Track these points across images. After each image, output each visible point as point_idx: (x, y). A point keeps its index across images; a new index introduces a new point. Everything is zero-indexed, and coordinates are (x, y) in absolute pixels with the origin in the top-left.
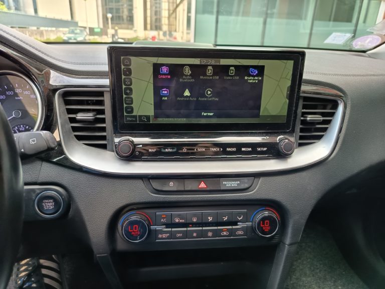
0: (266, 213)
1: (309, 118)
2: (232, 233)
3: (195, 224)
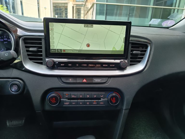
0: (114, 94)
1: (134, 52)
2: (98, 103)
3: (81, 99)
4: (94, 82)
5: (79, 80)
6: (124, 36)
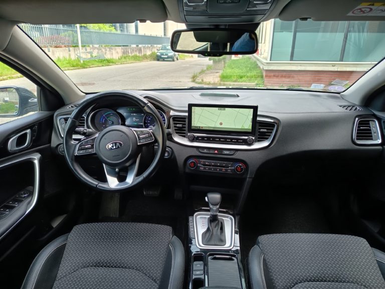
0: (240, 164)
2: (226, 170)
3: (213, 166)
4: (223, 153)
5: (211, 151)
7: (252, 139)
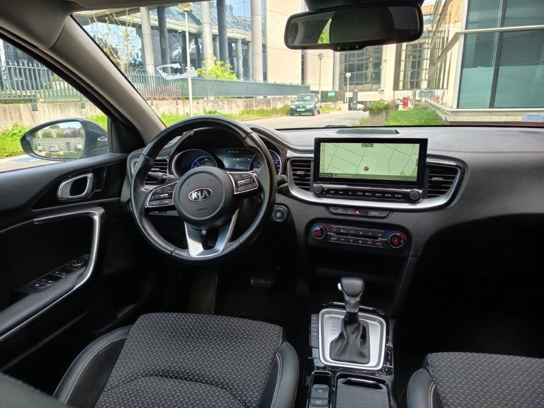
1: (434, 179)
2: (374, 243)
3: (352, 235)
4: (369, 215)
5: (350, 212)
6: (417, 157)
7: (418, 192)
